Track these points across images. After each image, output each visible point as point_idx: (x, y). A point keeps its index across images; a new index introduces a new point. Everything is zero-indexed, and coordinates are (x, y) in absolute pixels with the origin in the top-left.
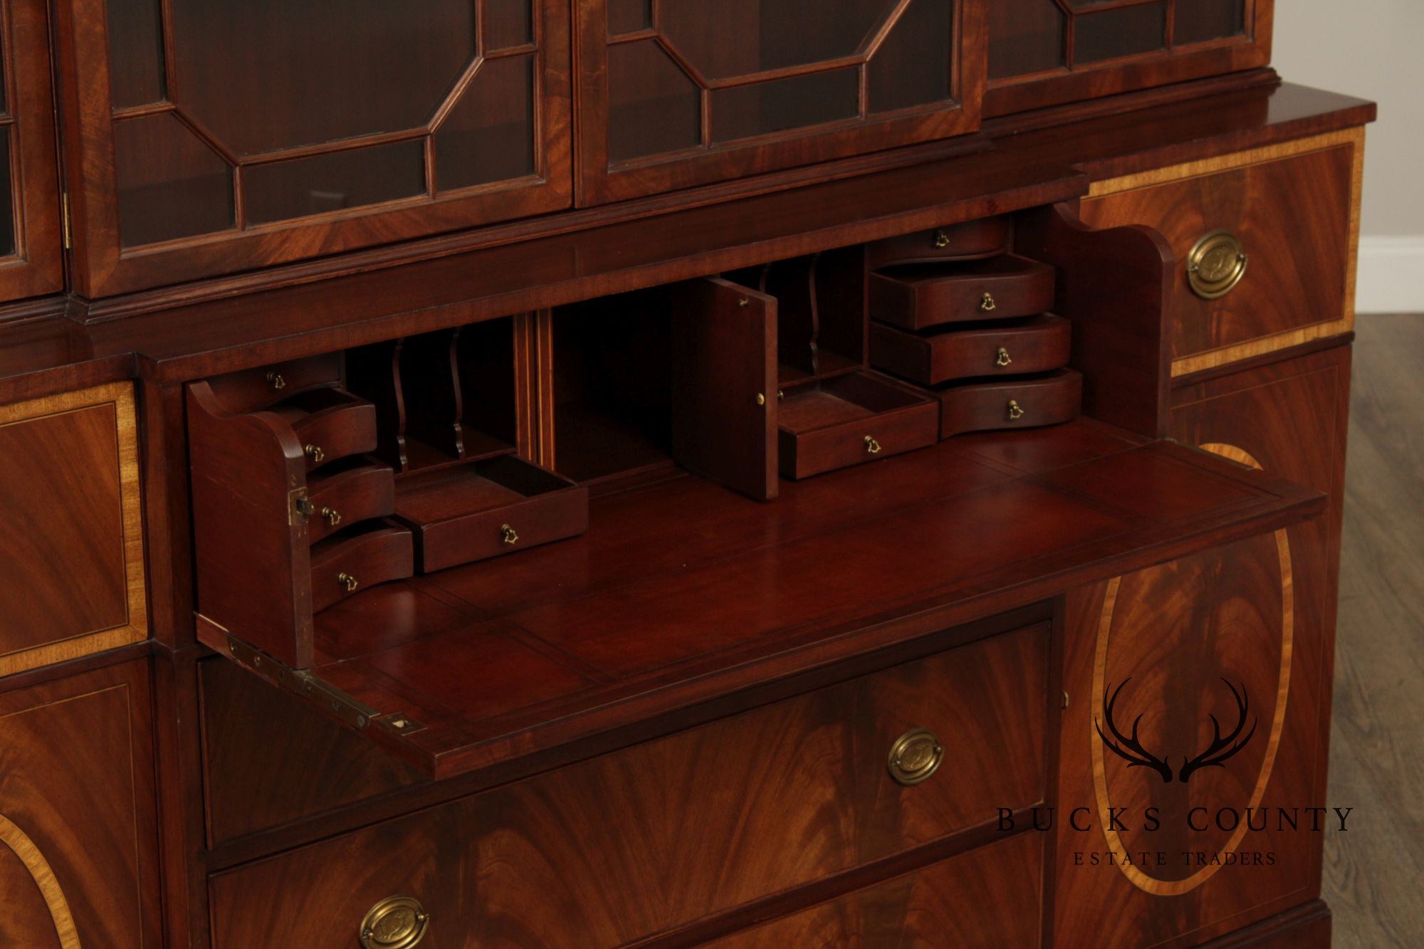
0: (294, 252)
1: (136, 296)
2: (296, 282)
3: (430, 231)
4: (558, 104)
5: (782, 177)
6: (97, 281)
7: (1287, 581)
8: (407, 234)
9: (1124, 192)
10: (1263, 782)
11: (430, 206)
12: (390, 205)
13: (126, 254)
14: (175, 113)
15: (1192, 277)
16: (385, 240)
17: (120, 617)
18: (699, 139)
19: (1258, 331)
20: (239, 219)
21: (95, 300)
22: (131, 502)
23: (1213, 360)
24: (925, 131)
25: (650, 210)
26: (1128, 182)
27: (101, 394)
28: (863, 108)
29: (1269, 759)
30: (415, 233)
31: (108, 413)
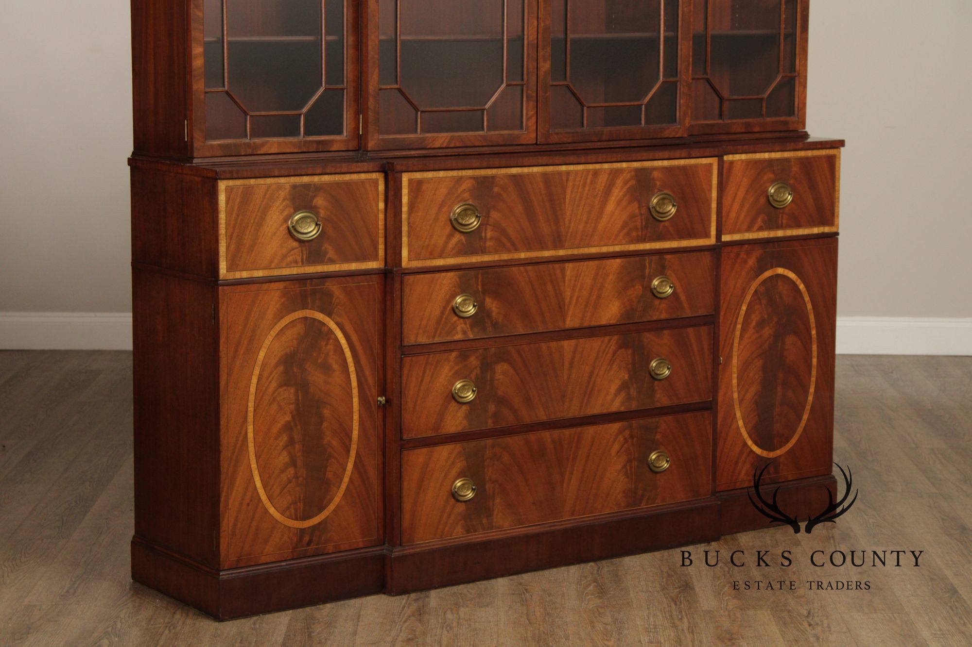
0: (437, 145)
1: (383, 152)
2: (437, 154)
3: (484, 144)
4: (532, 104)
5: (611, 143)
6: (371, 145)
7: (814, 332)
8: (477, 144)
9: (742, 161)
10: (805, 417)
11: (485, 135)
12: (471, 133)
13: (381, 137)
14: (399, 90)
15: (771, 199)
16: (468, 145)
17: (375, 258)
18: (583, 125)
19: (799, 225)
20: (419, 130)
21: (370, 151)
22: (381, 216)
23: (780, 233)
24: (666, 134)
25: (562, 148)
26: (744, 157)
27: (374, 176)
28: (643, 122)
29: (808, 407)
30: (480, 144)
31: (376, 183)
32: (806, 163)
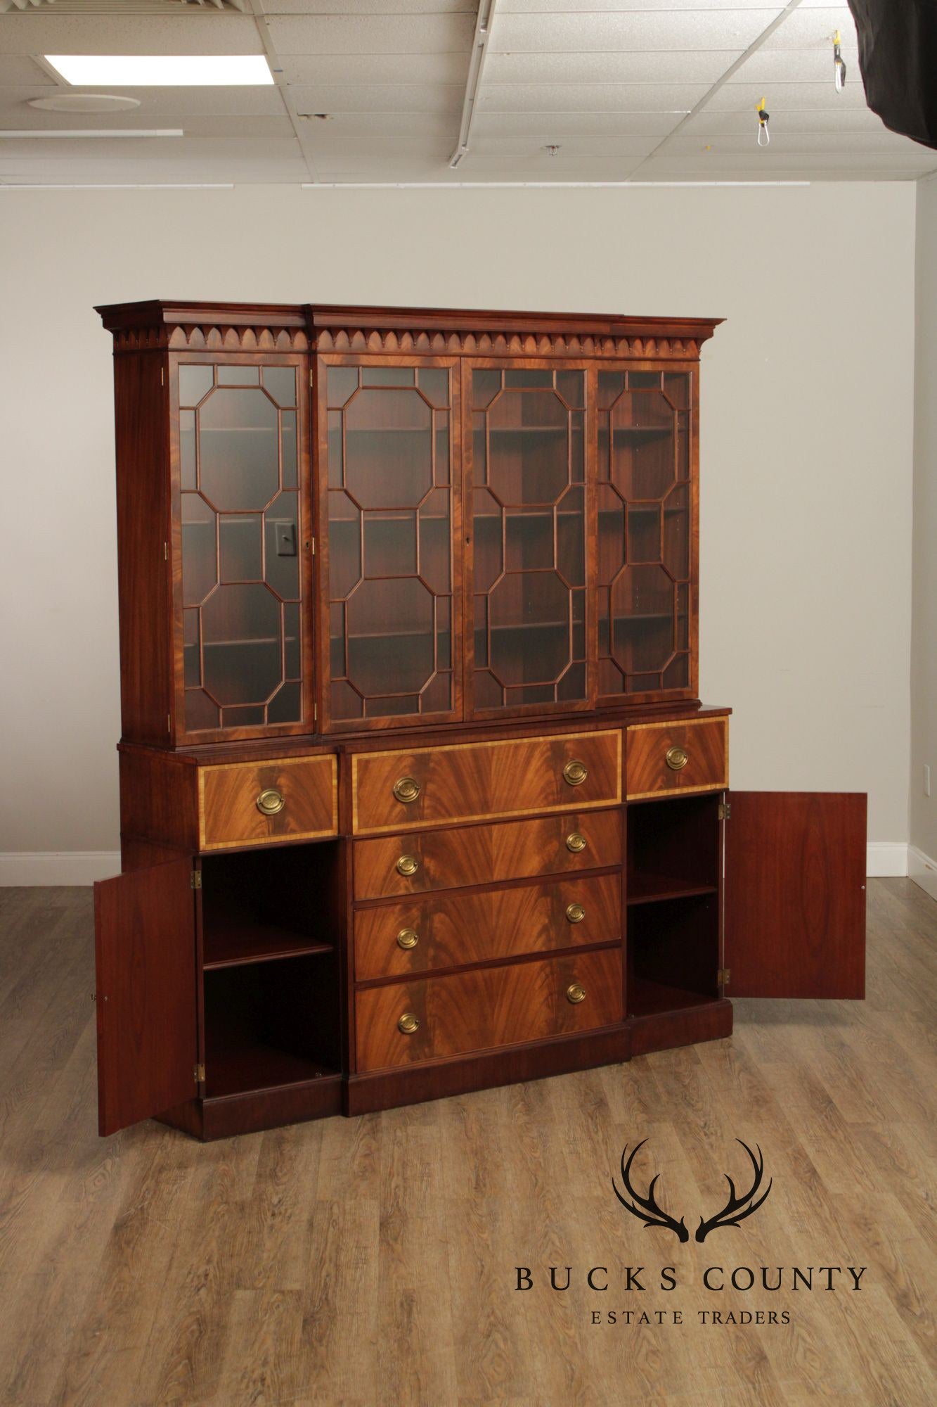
0: (380, 726)
1: (335, 735)
3: (420, 724)
4: (459, 688)
5: (529, 718)
6: (325, 729)
8: (413, 724)
9: (643, 730)
11: (419, 717)
12: (408, 715)
13: (333, 722)
14: (347, 681)
15: (668, 762)
16: (406, 726)
18: (503, 704)
19: (694, 784)
20: (364, 715)
21: (324, 735)
23: (677, 792)
24: (576, 708)
26: (645, 726)
27: (328, 757)
28: (555, 699)
30: (416, 725)
31: (329, 763)
32: (699, 730)
